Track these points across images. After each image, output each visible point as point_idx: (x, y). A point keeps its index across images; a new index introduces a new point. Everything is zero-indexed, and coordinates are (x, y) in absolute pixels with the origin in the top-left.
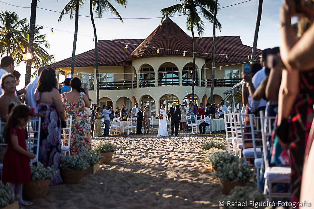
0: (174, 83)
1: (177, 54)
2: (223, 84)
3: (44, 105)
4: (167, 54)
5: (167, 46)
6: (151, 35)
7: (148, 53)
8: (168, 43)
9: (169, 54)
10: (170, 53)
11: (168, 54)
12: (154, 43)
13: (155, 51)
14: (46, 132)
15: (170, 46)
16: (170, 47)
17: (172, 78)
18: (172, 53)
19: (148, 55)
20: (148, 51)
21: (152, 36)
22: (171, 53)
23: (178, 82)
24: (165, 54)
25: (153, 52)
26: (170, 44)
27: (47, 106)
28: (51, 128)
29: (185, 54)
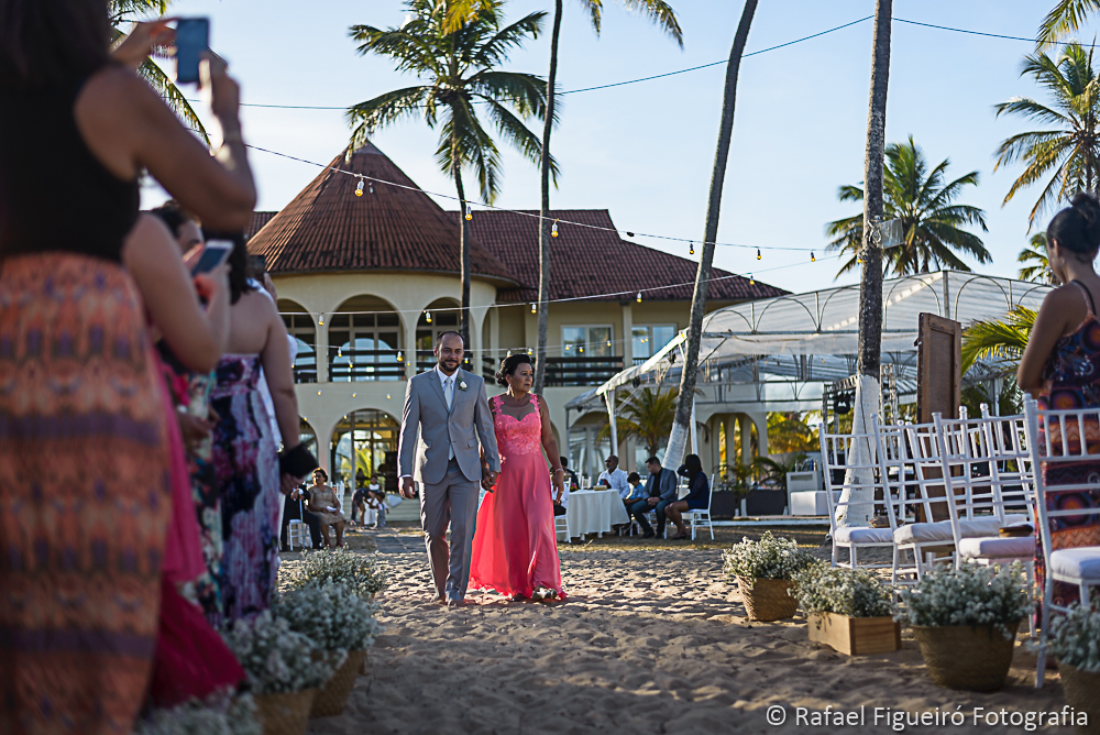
0: (381, 369)
1: (397, 264)
2: (558, 375)
3: (227, 360)
4: (362, 263)
5: (362, 236)
6: (301, 196)
7: (293, 262)
8: (367, 228)
9: (369, 264)
10: (372, 262)
11: (366, 264)
12: (315, 224)
13: (318, 254)
14: (249, 477)
15: (373, 236)
16: (373, 239)
17: (376, 353)
18: (379, 261)
19: (294, 266)
20: (291, 255)
21: (308, 202)
22: (376, 262)
23: (401, 365)
24: (355, 264)
25: (313, 257)
26: (372, 231)
27: (244, 362)
28: (268, 460)
29: (558, 231)
